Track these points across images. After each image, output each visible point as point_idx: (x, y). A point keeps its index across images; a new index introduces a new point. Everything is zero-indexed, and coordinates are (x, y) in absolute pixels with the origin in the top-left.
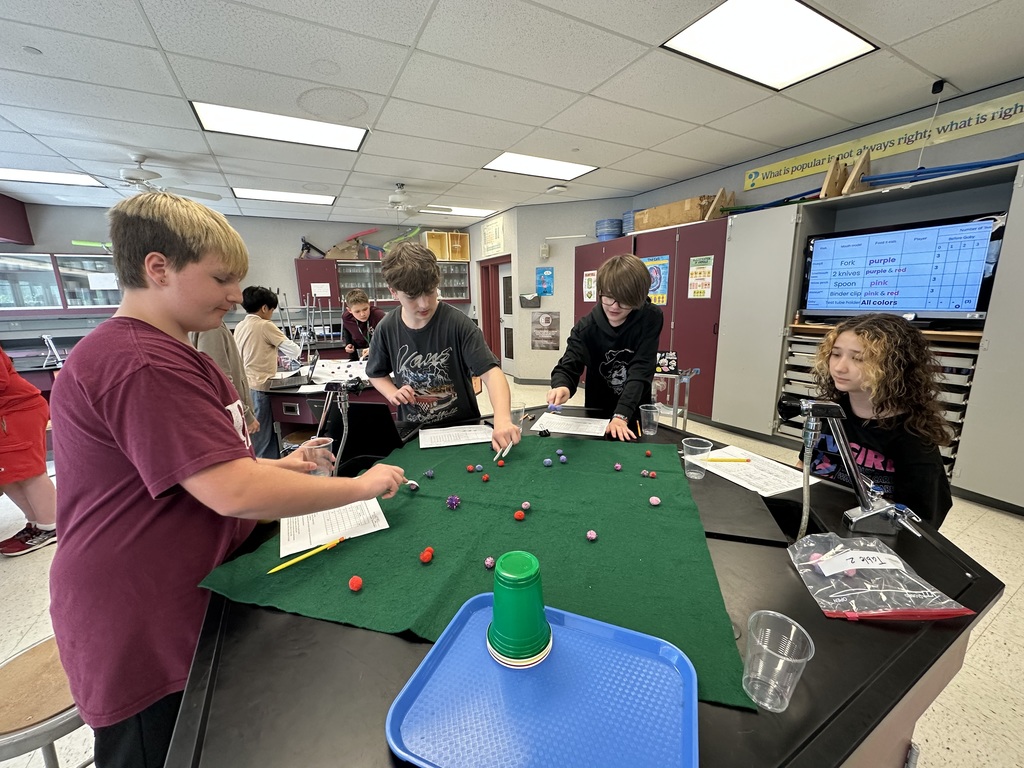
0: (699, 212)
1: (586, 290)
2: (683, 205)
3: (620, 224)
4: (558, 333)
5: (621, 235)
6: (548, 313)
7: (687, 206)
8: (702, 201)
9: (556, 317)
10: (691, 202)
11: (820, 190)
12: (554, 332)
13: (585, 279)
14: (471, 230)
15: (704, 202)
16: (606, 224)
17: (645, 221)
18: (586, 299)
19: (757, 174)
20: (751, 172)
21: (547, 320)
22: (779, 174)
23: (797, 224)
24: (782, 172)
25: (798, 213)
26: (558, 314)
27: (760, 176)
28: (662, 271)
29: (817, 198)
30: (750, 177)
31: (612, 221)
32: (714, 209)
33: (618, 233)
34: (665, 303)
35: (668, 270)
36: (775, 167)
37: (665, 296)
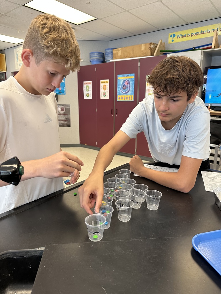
0: (149, 52)
1: (85, 92)
2: (140, 47)
3: (103, 56)
4: (70, 117)
5: (104, 61)
6: (63, 105)
7: (143, 48)
8: (151, 45)
9: (68, 107)
10: (145, 45)
11: (211, 44)
12: (67, 117)
13: (85, 86)
14: (6, 51)
15: (152, 46)
16: (95, 55)
17: (119, 54)
18: (86, 98)
19: (174, 35)
20: (171, 34)
21: (62, 109)
22: (185, 36)
23: (201, 60)
24: (187, 36)
25: (201, 55)
26: (68, 106)
27: (176, 37)
28: (131, 82)
29: (211, 48)
30: (171, 36)
31: (99, 53)
32: (158, 50)
33: (102, 60)
34: (133, 100)
35: (134, 82)
36: (183, 33)
37: (133, 96)
